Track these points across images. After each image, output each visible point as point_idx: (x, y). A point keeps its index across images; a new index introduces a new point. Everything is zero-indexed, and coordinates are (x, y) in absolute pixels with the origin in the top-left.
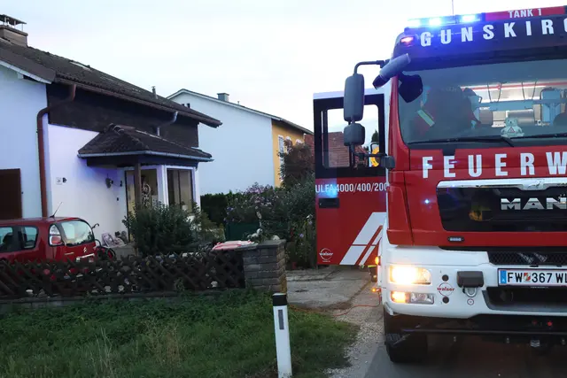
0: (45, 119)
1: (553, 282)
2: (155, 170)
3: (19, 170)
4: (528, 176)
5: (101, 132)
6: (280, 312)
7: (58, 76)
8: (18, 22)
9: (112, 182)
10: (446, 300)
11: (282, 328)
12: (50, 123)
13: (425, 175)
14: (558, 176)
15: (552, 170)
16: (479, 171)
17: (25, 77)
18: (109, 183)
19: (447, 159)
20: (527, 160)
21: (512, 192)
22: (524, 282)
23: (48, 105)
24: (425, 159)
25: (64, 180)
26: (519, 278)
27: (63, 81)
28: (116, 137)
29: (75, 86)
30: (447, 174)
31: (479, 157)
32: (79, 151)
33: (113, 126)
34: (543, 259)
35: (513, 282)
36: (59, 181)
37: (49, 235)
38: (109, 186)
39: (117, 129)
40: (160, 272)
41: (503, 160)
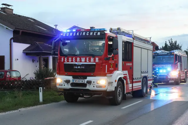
0: (12, 41)
1: (81, 82)
2: (48, 57)
3: (4, 56)
4: (78, 62)
5: (31, 44)
6: (40, 88)
7: (16, 28)
8: (10, 6)
9: (34, 61)
10: (64, 85)
11: (41, 92)
12: (13, 42)
13: (62, 61)
14: (83, 62)
15: (82, 61)
16: (71, 61)
17: (6, 28)
18: (33, 61)
19: (66, 58)
20: (78, 59)
21: (76, 65)
22: (76, 82)
23: (13, 36)
24: (63, 58)
25: (18, 59)
26: (76, 81)
27: (17, 30)
28: (36, 46)
29: (21, 31)
30: (66, 61)
31: (71, 58)
32: (23, 51)
33: (35, 43)
34: (82, 78)
35: (75, 82)
36: (16, 60)
37: (7, 74)
38: (33, 62)
39: (37, 43)
40: (31, 84)
41: (74, 59)
